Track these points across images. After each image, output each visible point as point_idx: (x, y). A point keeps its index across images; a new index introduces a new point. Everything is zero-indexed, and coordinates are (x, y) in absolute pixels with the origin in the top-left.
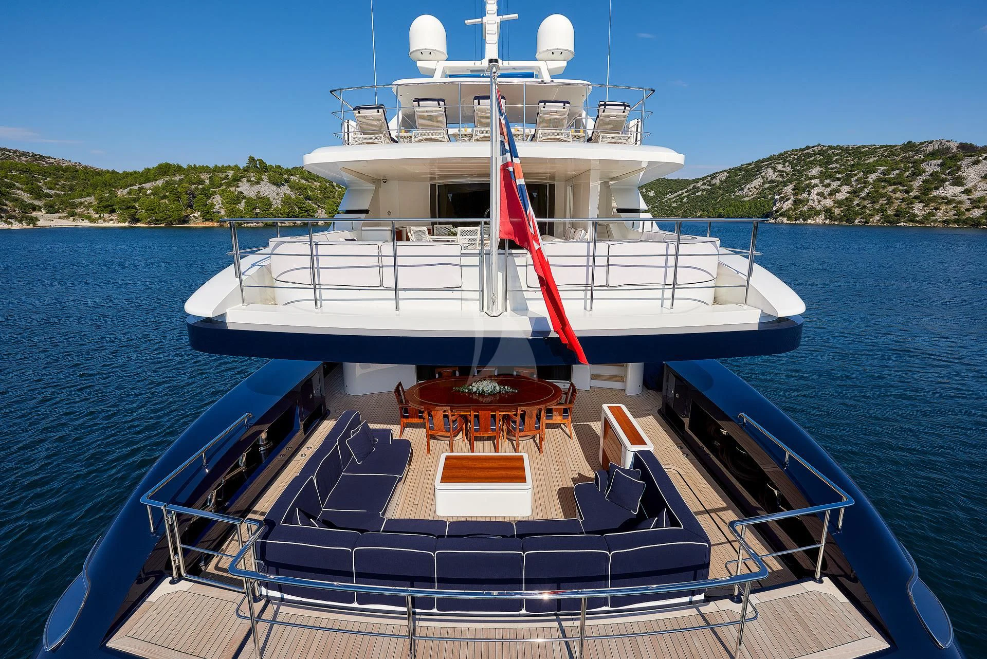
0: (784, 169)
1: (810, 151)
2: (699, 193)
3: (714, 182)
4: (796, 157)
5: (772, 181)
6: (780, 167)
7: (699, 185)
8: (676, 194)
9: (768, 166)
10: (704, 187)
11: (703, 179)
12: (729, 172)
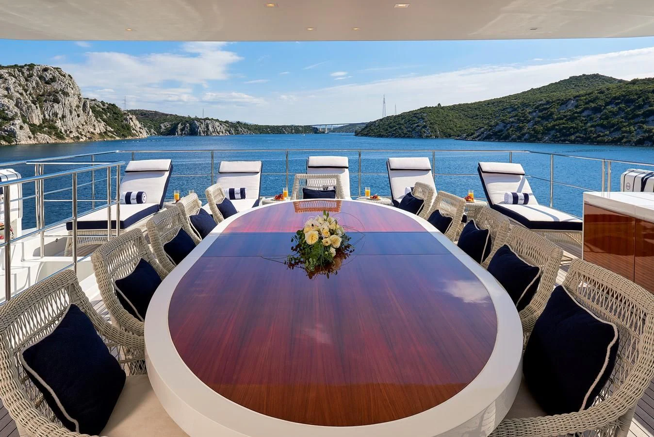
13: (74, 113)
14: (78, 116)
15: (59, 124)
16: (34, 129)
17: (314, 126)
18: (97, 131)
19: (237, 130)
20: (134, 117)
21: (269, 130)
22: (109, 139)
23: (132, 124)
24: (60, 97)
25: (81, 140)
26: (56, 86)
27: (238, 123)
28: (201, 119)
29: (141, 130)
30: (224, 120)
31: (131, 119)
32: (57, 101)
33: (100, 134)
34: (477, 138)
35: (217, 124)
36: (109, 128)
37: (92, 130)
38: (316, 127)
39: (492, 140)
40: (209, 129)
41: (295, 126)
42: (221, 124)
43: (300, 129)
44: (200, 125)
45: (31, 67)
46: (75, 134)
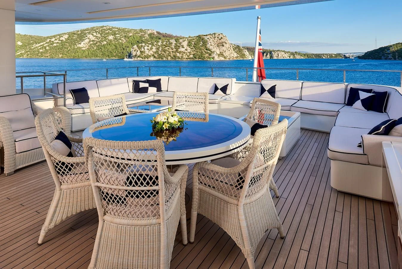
0: (96, 35)
1: (105, 28)
2: (55, 45)
3: (61, 39)
4: (100, 30)
5: (93, 41)
6: (95, 34)
7: (53, 40)
8: (40, 45)
9: (89, 33)
10: (56, 41)
11: (54, 36)
12: (69, 34)
13: (228, 50)
14: (229, 51)
15: (224, 53)
16: (219, 55)
18: (235, 56)
20: (246, 51)
22: (239, 59)
23: (246, 53)
24: (224, 44)
25: (231, 59)
26: (222, 40)
28: (275, 51)
30: (288, 51)
31: (245, 51)
32: (223, 46)
33: (236, 57)
35: (283, 53)
36: (238, 55)
37: (233, 56)
40: (278, 56)
42: (285, 53)
44: (275, 53)
45: (215, 34)
46: (229, 57)
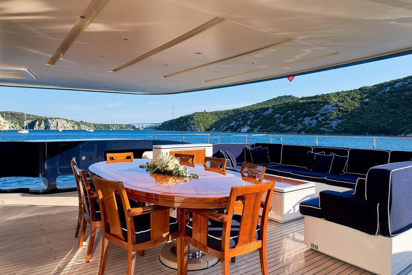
17: (132, 125)
19: (79, 126)
21: (102, 126)
27: (81, 122)
28: (53, 118)
29: (5, 125)
30: (71, 120)
34: (220, 131)
35: (65, 122)
38: (133, 125)
39: (228, 132)
40: (58, 125)
41: (120, 125)
42: (68, 122)
43: (124, 126)
44: (52, 122)
